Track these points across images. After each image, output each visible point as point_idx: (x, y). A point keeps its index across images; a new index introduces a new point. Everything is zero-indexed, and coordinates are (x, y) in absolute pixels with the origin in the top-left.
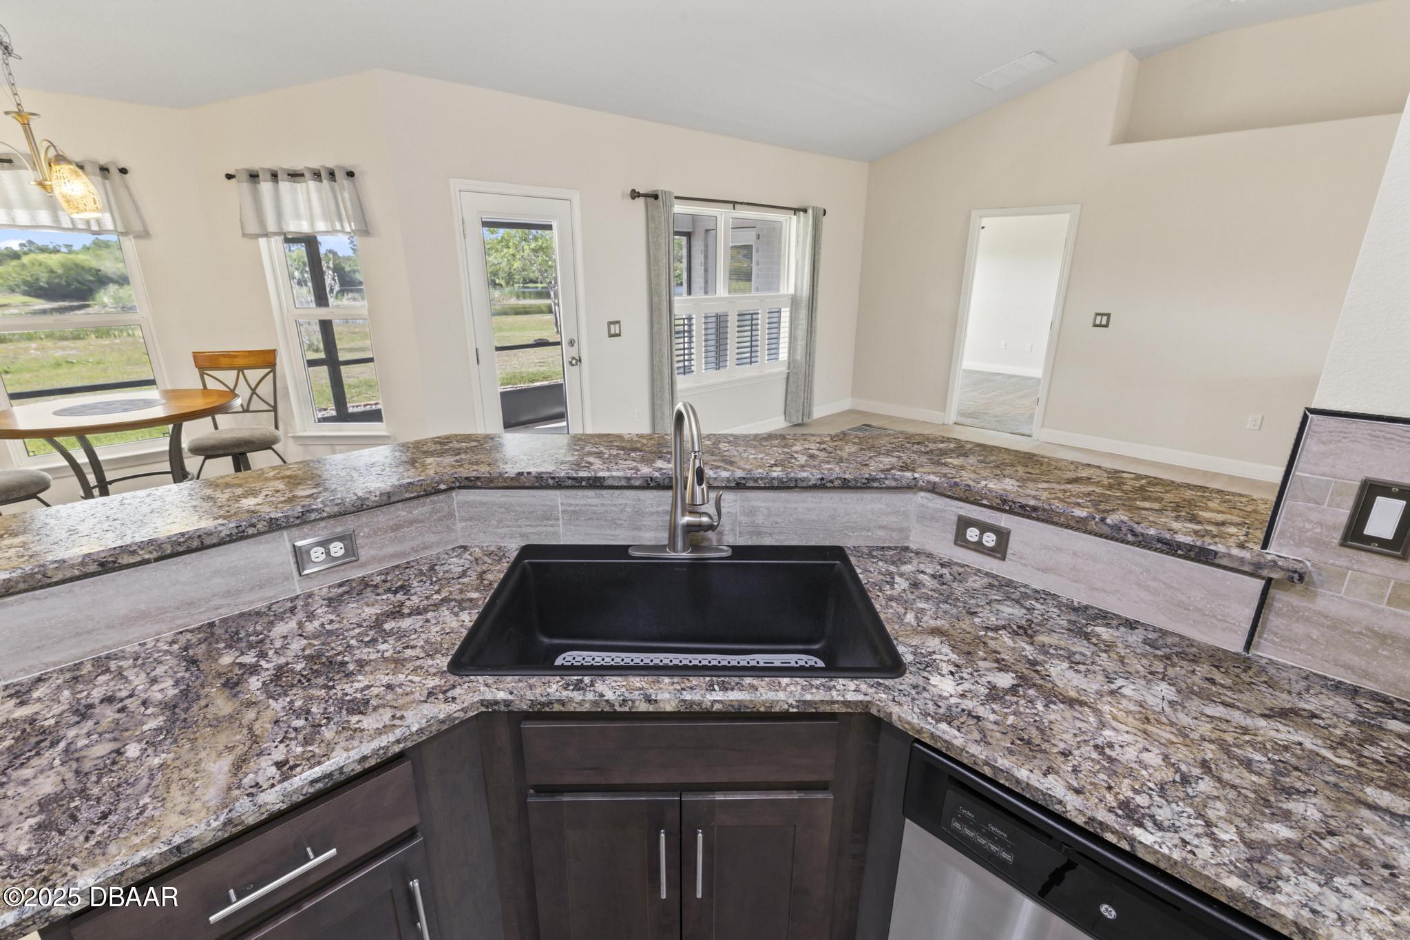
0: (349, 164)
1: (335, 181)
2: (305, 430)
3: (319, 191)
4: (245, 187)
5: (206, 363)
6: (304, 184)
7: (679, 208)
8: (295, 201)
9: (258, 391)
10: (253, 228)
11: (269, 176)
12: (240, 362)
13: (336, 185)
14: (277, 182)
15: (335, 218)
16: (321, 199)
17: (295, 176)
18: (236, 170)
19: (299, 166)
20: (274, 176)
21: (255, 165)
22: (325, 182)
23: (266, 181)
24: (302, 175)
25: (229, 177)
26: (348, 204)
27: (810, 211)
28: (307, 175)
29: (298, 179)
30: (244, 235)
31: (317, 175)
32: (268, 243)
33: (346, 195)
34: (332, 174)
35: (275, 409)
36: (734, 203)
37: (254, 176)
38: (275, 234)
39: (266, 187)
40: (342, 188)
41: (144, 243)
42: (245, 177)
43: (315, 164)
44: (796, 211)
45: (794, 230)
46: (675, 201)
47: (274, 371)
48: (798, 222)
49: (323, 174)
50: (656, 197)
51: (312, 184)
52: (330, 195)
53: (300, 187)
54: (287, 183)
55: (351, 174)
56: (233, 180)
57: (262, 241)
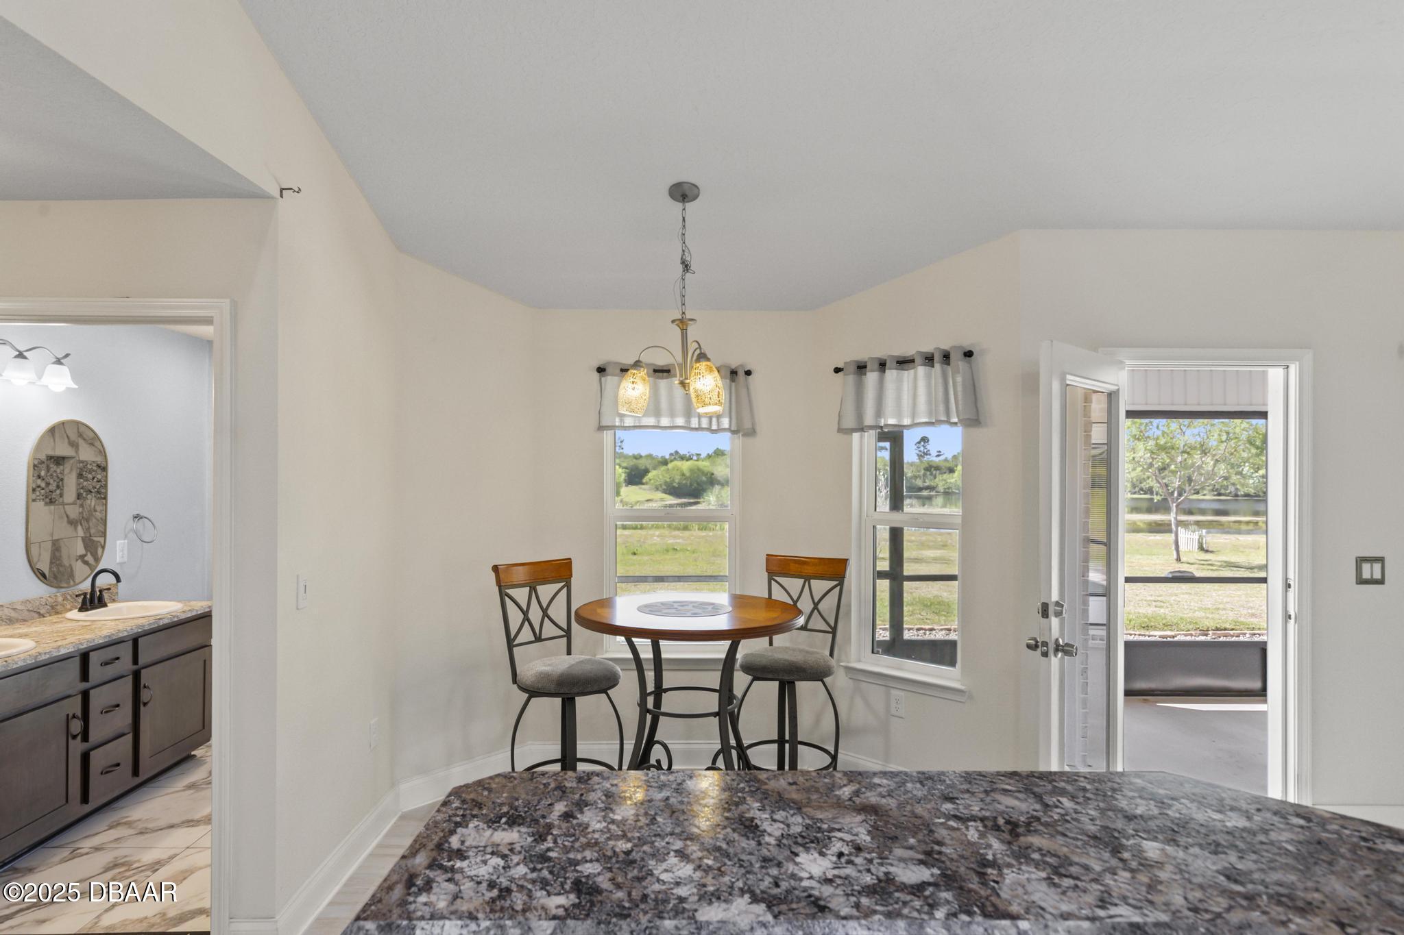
0: (967, 344)
1: (949, 364)
2: (859, 661)
3: (928, 377)
4: (852, 379)
5: (779, 567)
6: (912, 371)
8: (899, 390)
9: (820, 606)
10: (850, 422)
11: (876, 366)
12: (809, 570)
13: (949, 369)
14: (884, 372)
15: (941, 408)
16: (929, 386)
17: (904, 363)
18: (845, 363)
19: (910, 351)
20: (882, 365)
21: (862, 356)
22: (937, 366)
23: (872, 371)
24: (912, 361)
25: (837, 370)
26: (960, 388)
28: (918, 360)
29: (906, 366)
30: (840, 430)
31: (929, 360)
32: (861, 437)
33: (959, 379)
34: (946, 357)
35: (834, 631)
37: (861, 368)
38: (871, 427)
39: (871, 377)
40: (956, 372)
41: (749, 440)
42: (853, 368)
43: (928, 348)
47: (841, 584)
49: (936, 358)
51: (921, 370)
52: (940, 380)
53: (907, 375)
54: (894, 372)
55: (969, 354)
56: (840, 374)
57: (856, 436)
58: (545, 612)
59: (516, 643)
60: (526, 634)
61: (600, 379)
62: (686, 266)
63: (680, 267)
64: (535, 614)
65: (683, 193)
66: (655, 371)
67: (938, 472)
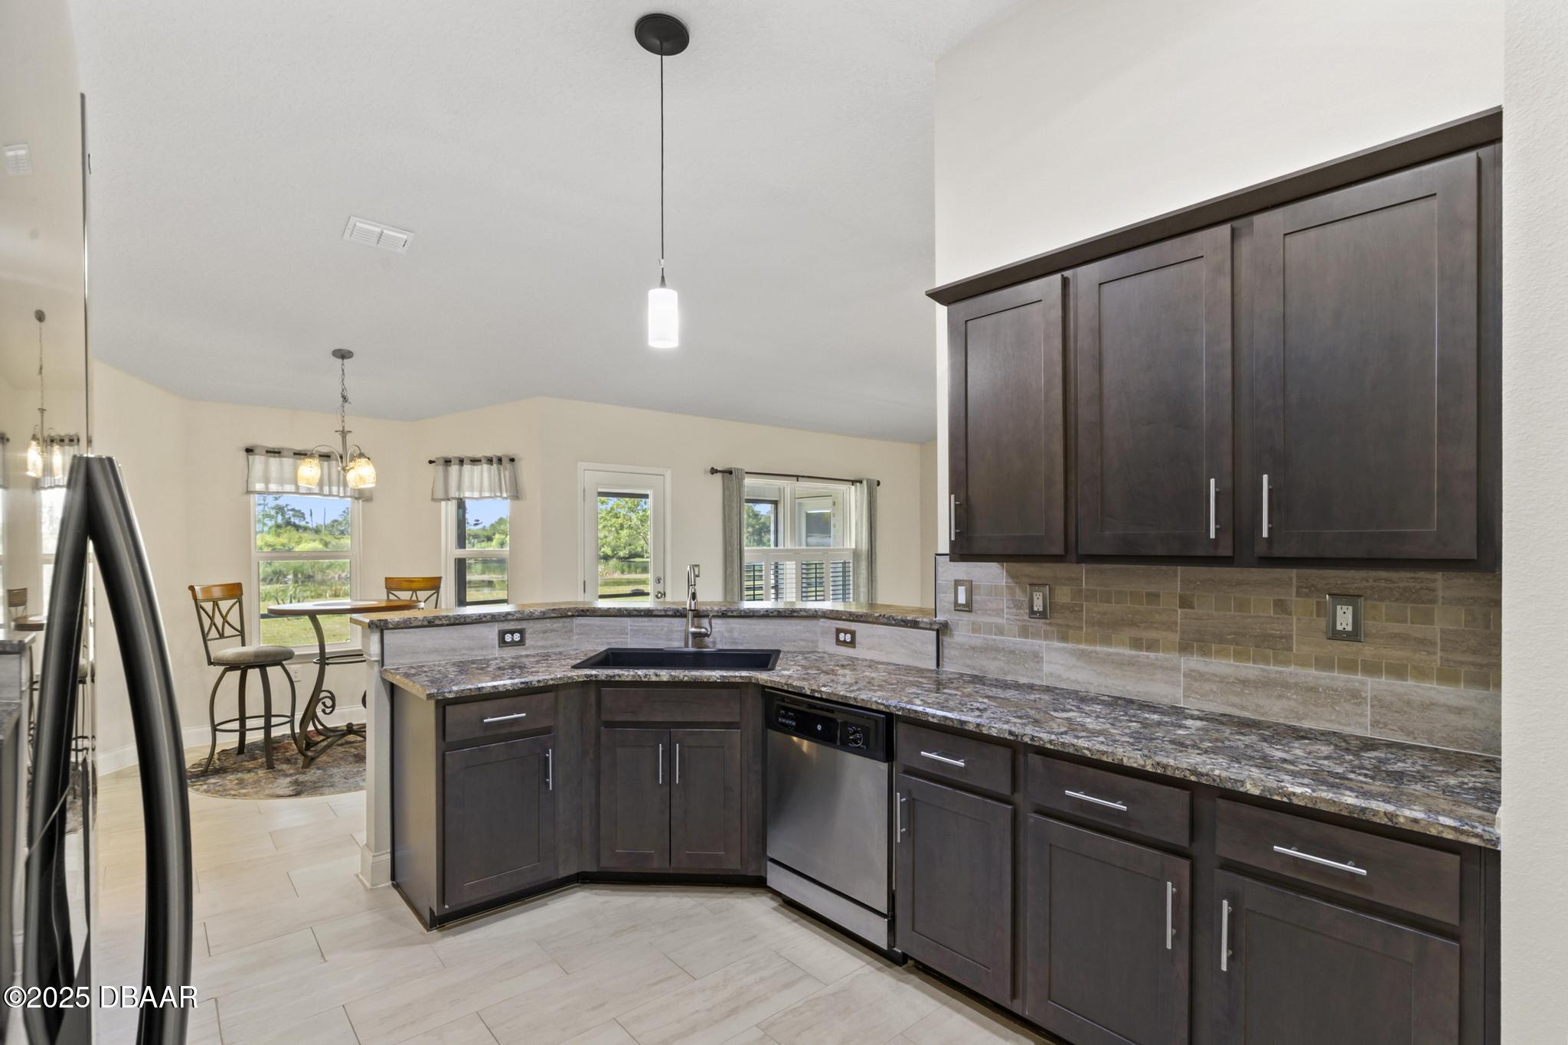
0: (511, 453)
1: (501, 464)
3: (489, 471)
4: (441, 469)
5: (392, 584)
6: (480, 467)
7: (748, 481)
8: (472, 477)
10: (440, 494)
11: (457, 462)
12: (415, 585)
13: (502, 468)
14: (462, 465)
15: (497, 488)
16: (490, 476)
17: (475, 461)
18: (437, 458)
19: (478, 455)
20: (461, 462)
21: (450, 455)
22: (495, 465)
23: (455, 464)
24: (480, 461)
25: (431, 462)
26: (507, 479)
27: (865, 482)
28: (483, 461)
29: (476, 463)
30: (433, 499)
31: (490, 461)
32: (447, 504)
33: (507, 473)
34: (500, 460)
36: (797, 477)
37: (447, 462)
38: (454, 498)
39: (454, 469)
40: (505, 469)
41: (368, 504)
42: (442, 462)
43: (489, 454)
44: (853, 482)
45: (854, 497)
46: (746, 475)
47: (438, 592)
48: (856, 491)
49: (495, 460)
50: (731, 473)
51: (485, 467)
52: (496, 472)
53: (477, 468)
54: (469, 466)
55: (512, 460)
56: (433, 464)
57: (443, 503)
58: (224, 618)
59: (209, 638)
60: (214, 633)
61: (248, 458)
62: (345, 399)
63: (341, 399)
64: (219, 620)
65: (343, 355)
66: (295, 454)
67: (476, 540)
